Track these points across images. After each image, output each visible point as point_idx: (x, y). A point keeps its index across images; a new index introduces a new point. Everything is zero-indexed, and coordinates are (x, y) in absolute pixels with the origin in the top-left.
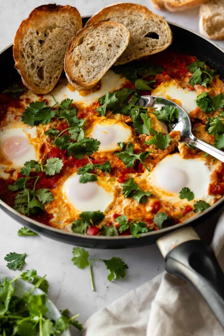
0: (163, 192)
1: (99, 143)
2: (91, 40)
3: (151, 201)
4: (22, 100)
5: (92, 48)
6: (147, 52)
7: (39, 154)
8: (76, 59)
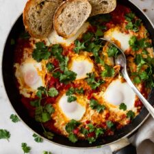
0: (111, 106)
1: (76, 75)
2: (68, 10)
3: (105, 112)
4: (30, 42)
5: (69, 16)
6: (101, 12)
7: (44, 82)
8: (60, 22)
